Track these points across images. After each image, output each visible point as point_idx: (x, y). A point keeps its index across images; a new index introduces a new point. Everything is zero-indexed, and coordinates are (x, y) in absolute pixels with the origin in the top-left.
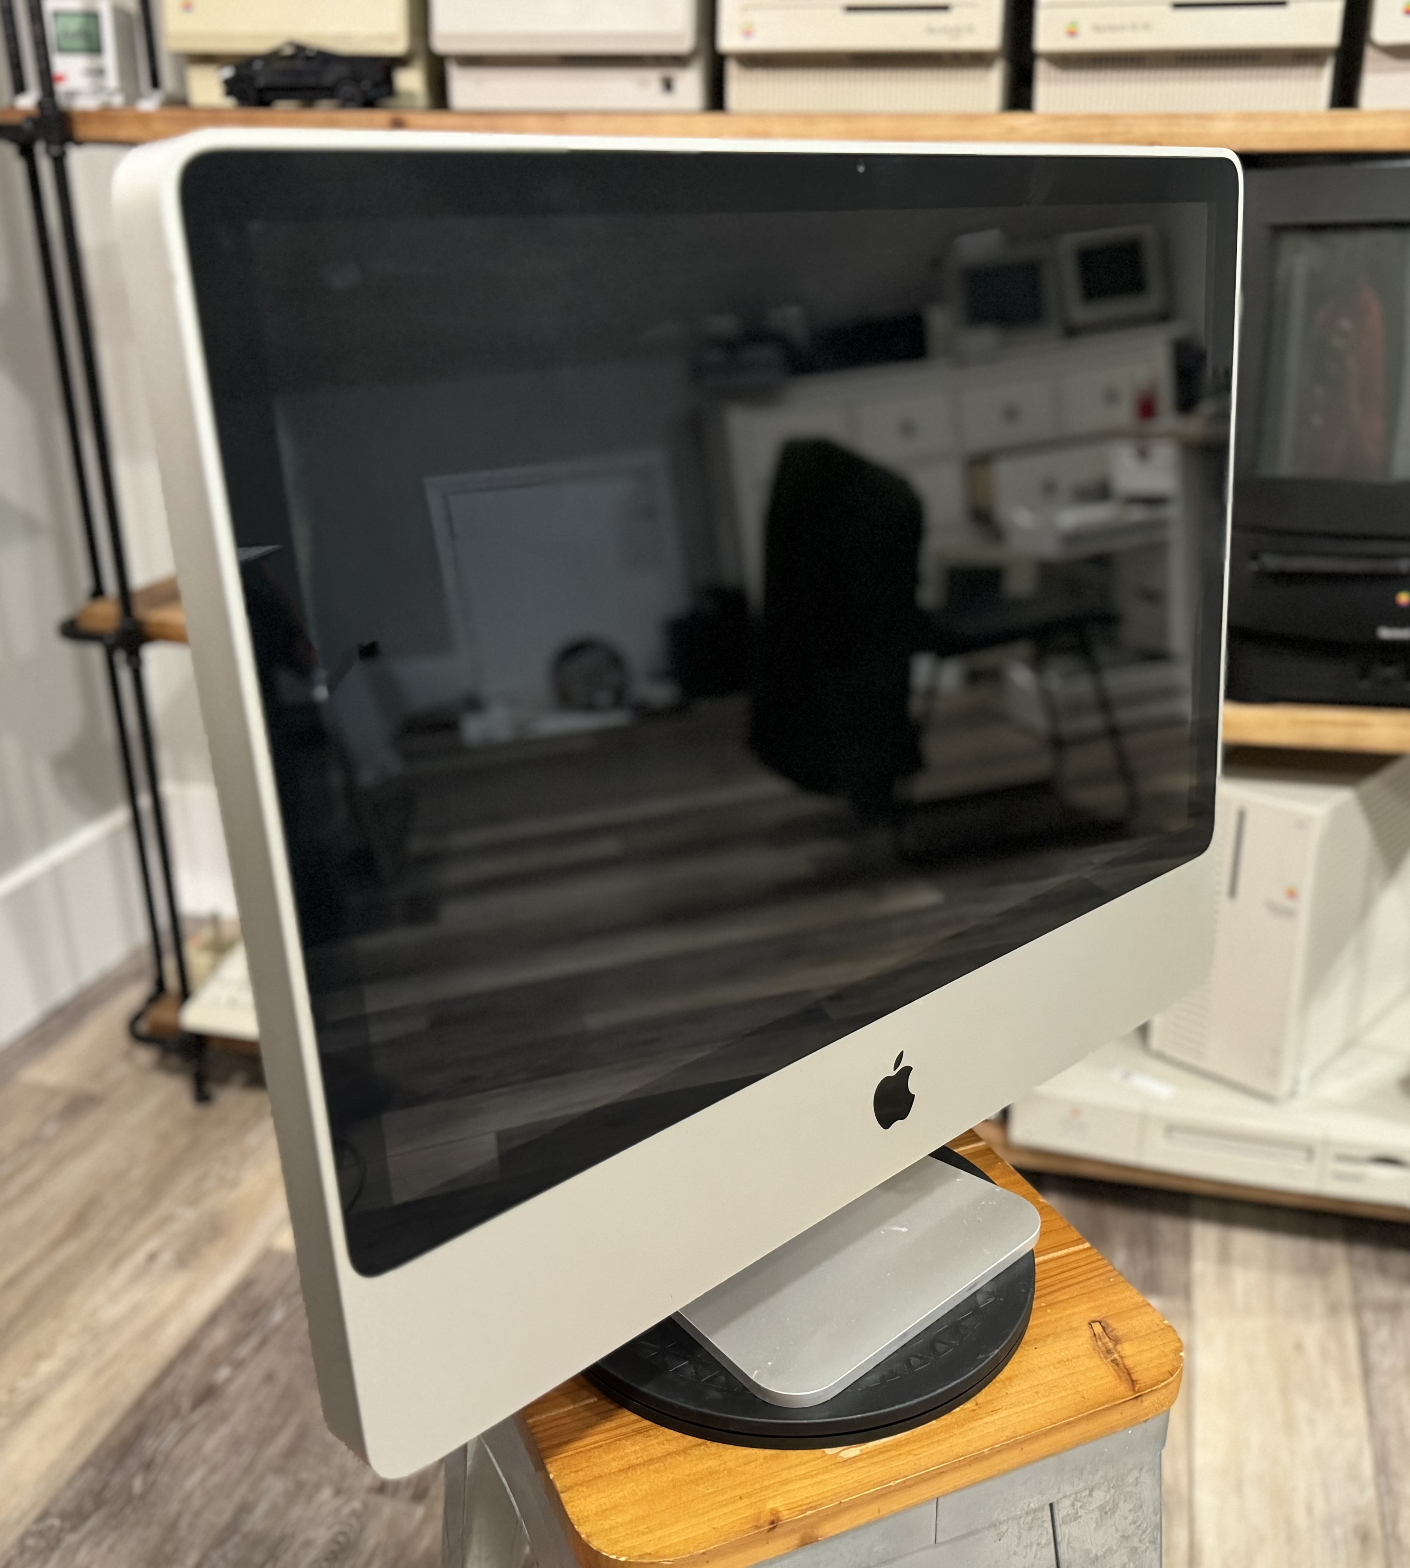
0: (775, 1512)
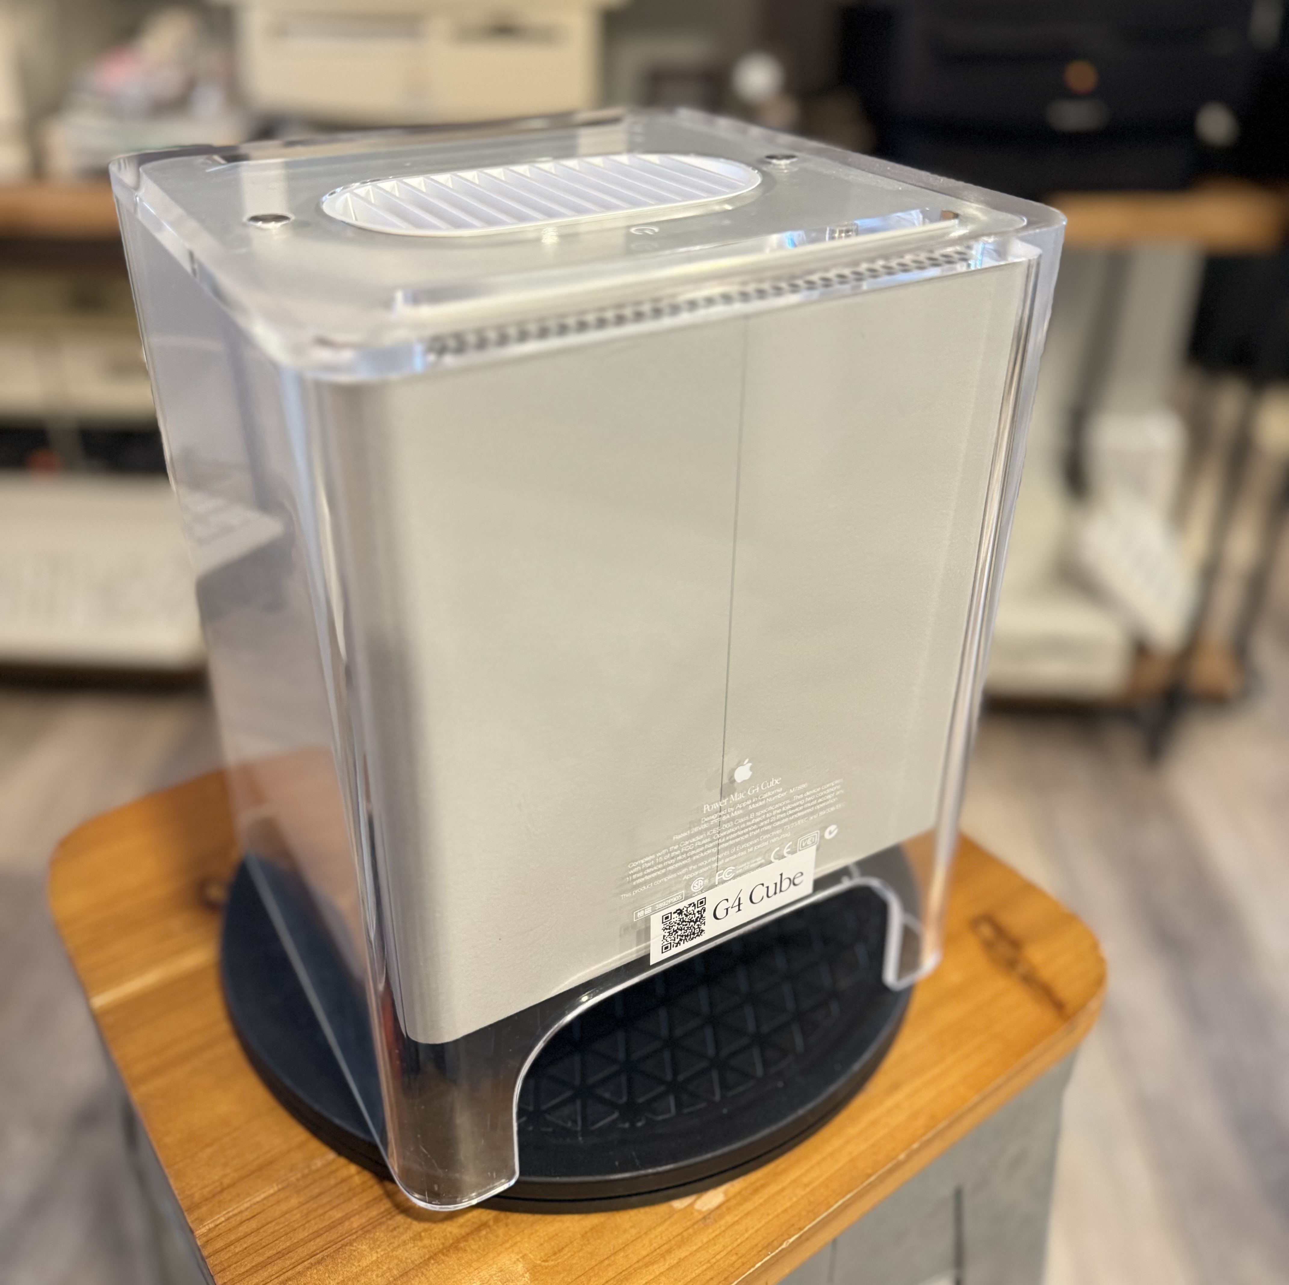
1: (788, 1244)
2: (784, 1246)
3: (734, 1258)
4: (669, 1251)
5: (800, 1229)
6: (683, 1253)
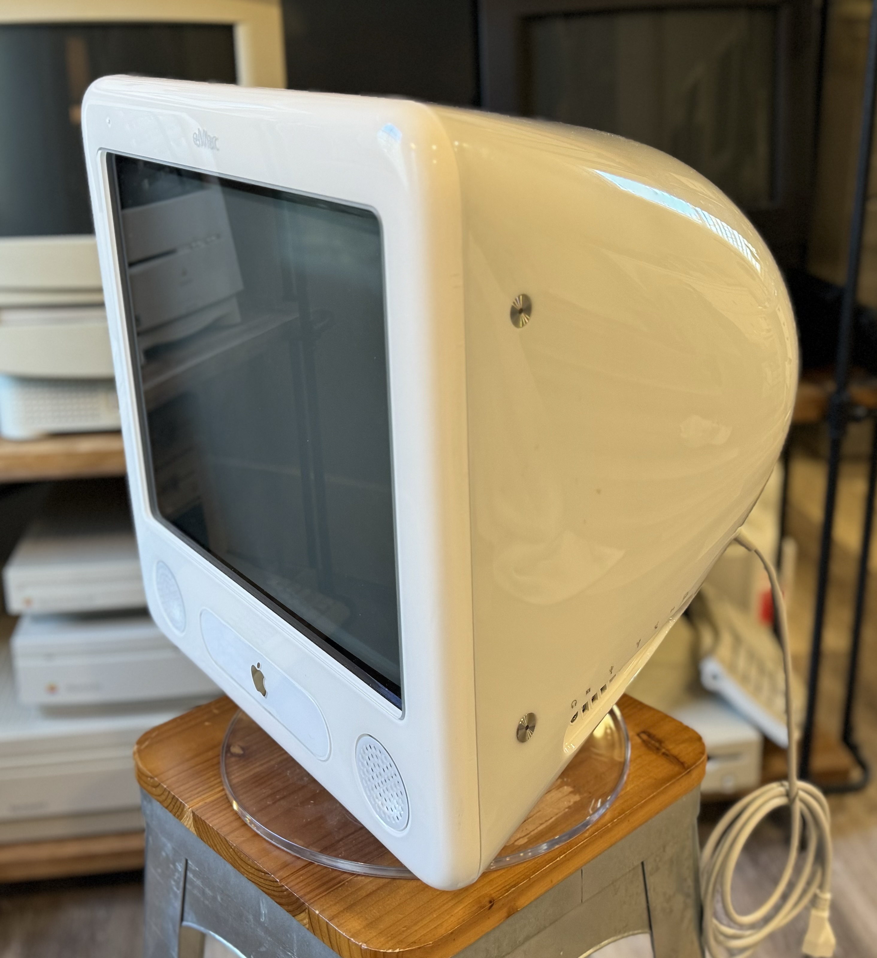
0: (491, 894)
5: (565, 853)
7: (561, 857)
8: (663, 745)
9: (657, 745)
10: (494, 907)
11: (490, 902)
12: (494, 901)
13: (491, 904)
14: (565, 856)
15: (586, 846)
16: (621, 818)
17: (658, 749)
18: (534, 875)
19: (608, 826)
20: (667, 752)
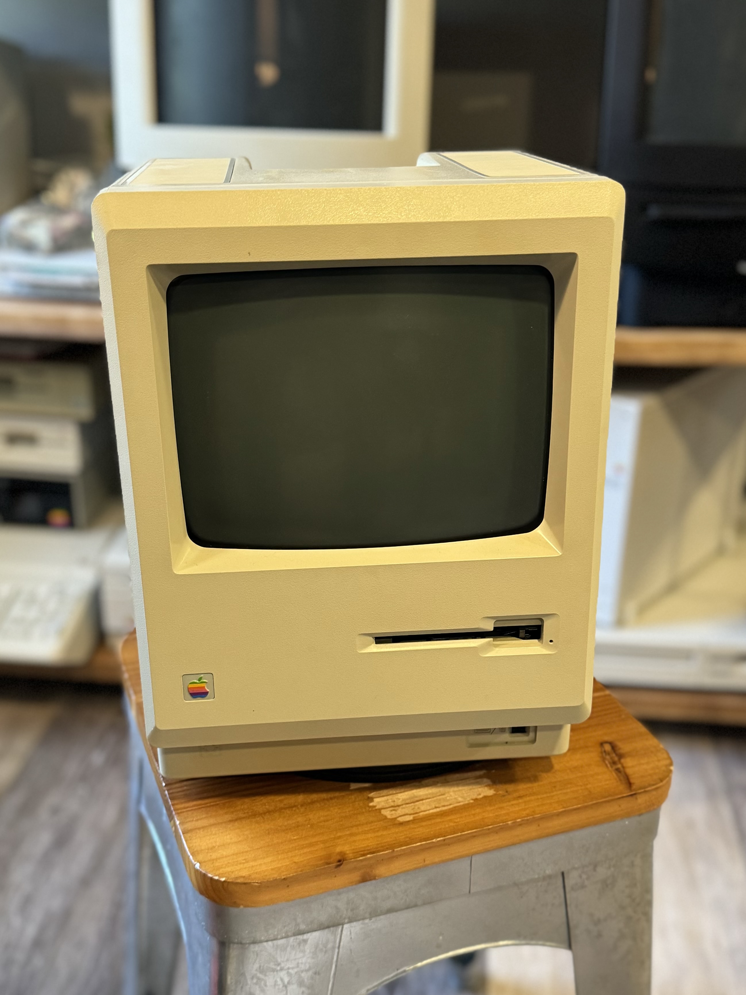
0: (342, 854)
1: (437, 840)
2: (434, 840)
3: (408, 839)
4: (378, 831)
5: (445, 836)
6: (385, 833)
7: (439, 839)
8: (623, 761)
9: (616, 759)
10: (341, 867)
11: (339, 861)
12: (344, 861)
13: (339, 863)
14: (444, 840)
15: (474, 836)
16: (528, 820)
17: (614, 763)
18: (399, 849)
19: (508, 824)
20: (622, 769)
